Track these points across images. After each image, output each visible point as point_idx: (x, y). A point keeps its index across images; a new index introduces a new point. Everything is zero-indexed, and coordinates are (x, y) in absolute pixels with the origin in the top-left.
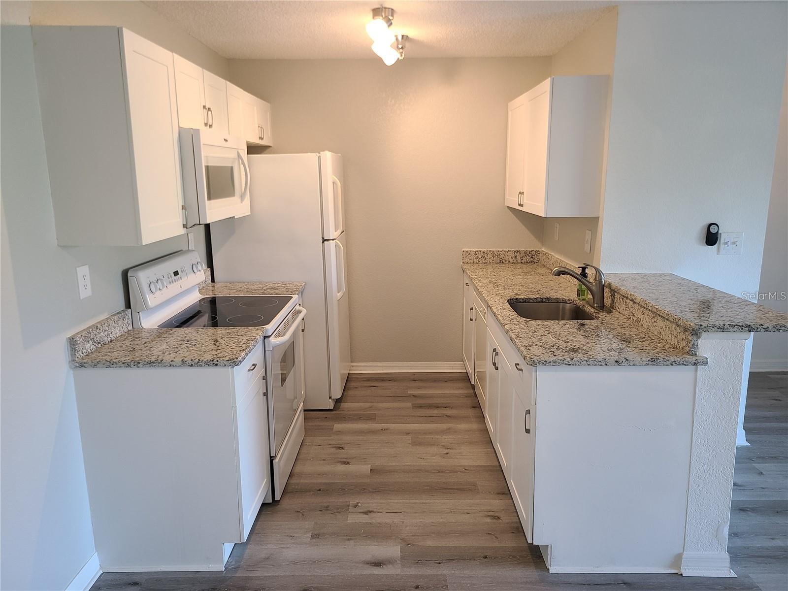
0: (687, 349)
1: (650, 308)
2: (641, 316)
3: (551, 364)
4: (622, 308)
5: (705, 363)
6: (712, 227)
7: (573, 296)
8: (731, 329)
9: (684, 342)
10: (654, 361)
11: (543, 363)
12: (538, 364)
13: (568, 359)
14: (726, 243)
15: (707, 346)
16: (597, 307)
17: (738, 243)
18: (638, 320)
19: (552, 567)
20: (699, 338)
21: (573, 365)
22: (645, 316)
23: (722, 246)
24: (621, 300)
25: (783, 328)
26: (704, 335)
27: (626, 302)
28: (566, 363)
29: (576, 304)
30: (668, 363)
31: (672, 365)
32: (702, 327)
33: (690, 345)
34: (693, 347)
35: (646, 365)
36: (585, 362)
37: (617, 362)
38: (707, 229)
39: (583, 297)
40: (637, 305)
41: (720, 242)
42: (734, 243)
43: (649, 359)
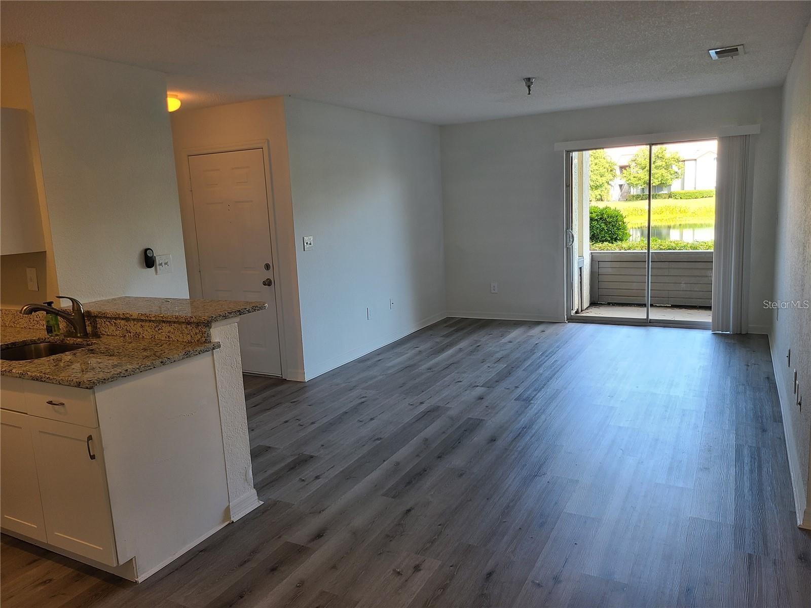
0: (204, 339)
1: (154, 319)
2: (140, 330)
3: (110, 380)
4: (110, 331)
5: (219, 346)
6: (148, 252)
7: (43, 334)
8: (230, 316)
9: (198, 335)
10: (188, 355)
11: (102, 382)
12: (98, 384)
13: (124, 372)
14: (161, 264)
15: (217, 333)
16: (81, 335)
17: (169, 263)
18: (137, 335)
19: (139, 578)
20: (210, 328)
21: (128, 376)
22: (146, 328)
23: (158, 267)
24: (108, 323)
25: (257, 308)
26: (213, 325)
27: (115, 323)
28: (123, 375)
29: (49, 342)
30: (197, 353)
31: (200, 353)
32: (213, 318)
33: (206, 335)
34: (208, 336)
35: (183, 358)
36: (138, 370)
37: (162, 362)
38: (144, 254)
39: (55, 333)
40: (132, 322)
41: (156, 264)
42: (166, 264)
43: (184, 353)
